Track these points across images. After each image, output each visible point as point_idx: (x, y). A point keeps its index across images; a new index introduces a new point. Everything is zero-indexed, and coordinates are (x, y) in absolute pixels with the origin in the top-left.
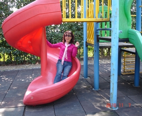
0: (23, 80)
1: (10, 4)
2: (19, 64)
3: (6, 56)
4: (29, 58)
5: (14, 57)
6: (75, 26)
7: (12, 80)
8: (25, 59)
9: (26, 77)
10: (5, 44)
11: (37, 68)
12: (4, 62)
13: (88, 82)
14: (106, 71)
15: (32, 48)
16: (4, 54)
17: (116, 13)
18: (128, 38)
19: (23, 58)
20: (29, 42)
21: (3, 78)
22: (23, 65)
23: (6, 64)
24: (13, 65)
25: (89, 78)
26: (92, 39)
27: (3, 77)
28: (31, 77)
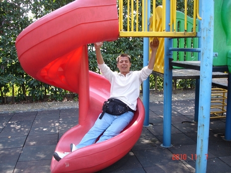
0: (45, 129)
1: (23, 6)
2: (37, 101)
3: (16, 89)
4: (52, 92)
5: (29, 91)
6: (125, 42)
7: (27, 130)
8: (46, 93)
9: (50, 123)
10: (16, 69)
11: (66, 108)
12: (13, 97)
13: (150, 132)
14: (175, 113)
15: (63, 79)
16: (13, 85)
17: (210, 23)
18: (227, 66)
19: (43, 91)
20: (61, 70)
21: (12, 126)
22: (44, 103)
23: (16, 101)
24: (28, 103)
25: (151, 125)
26: (158, 64)
27: (13, 124)
28: (57, 124)
